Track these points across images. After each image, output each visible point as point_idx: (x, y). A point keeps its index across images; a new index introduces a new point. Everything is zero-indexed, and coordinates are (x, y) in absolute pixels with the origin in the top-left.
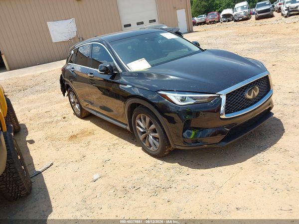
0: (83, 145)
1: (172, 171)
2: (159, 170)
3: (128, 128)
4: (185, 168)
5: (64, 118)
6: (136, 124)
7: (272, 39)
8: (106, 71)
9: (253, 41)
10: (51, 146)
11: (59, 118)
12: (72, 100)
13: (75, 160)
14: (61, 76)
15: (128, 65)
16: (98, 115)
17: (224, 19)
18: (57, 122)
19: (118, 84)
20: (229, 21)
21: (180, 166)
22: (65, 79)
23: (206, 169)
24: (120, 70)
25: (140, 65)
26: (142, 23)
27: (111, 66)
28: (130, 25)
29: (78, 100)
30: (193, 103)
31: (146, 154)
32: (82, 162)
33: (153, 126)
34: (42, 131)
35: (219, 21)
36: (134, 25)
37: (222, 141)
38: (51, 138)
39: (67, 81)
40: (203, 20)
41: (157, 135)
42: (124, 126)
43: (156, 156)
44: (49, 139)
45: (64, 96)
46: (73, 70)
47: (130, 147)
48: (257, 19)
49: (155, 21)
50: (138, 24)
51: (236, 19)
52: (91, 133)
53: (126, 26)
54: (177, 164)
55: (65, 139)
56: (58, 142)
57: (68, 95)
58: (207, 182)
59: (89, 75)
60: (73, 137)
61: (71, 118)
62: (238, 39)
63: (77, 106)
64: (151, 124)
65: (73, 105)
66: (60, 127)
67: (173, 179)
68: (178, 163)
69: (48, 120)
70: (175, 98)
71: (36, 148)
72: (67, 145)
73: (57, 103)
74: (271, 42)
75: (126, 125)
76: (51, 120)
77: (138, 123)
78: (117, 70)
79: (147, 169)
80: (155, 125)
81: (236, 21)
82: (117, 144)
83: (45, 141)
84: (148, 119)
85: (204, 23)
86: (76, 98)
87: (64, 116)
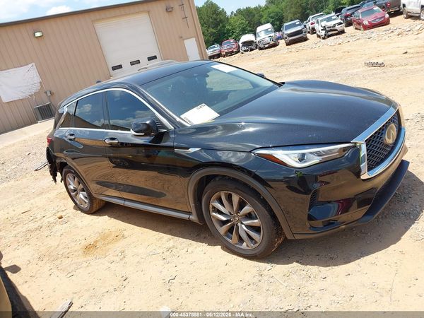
0: (114, 258)
1: (294, 277)
2: (272, 280)
3: (193, 218)
4: (314, 269)
5: (61, 218)
6: (211, 209)
7: (322, 66)
8: (147, 130)
9: (298, 71)
10: (55, 270)
11: (51, 220)
12: (71, 187)
13: (111, 289)
14: (48, 150)
15: (182, 116)
16: (128, 204)
17: (245, 49)
18: (50, 226)
19: (172, 148)
20: (252, 50)
21: (303, 267)
22: (55, 154)
23: (346, 263)
24: (171, 127)
25: (201, 115)
26: (138, 62)
27: (153, 122)
28: (120, 67)
29: (84, 184)
30: (317, 161)
31: (235, 257)
32: (126, 290)
33: (247, 209)
34: (27, 247)
35: (239, 52)
36: (126, 65)
37: (366, 214)
38: (50, 257)
39: (62, 157)
40: (217, 52)
41: (256, 222)
42: (186, 216)
43: (256, 256)
44: (46, 259)
45: (55, 181)
46: (72, 137)
47: (200, 249)
48: (288, 44)
49: (154, 58)
50: (132, 63)
51: (262, 46)
52: (119, 237)
53: (114, 68)
54: (295, 264)
55: (76, 254)
56: (67, 261)
57: (64, 179)
58: (364, 285)
59: (108, 141)
60: (90, 248)
61: (72, 216)
62: (278, 70)
63: (81, 195)
64: (242, 205)
65: (72, 194)
66: (58, 234)
67: (303, 290)
68: (297, 262)
69: (32, 226)
70: (289, 157)
71: (28, 279)
72: (85, 265)
73: (38, 195)
74: (325, 70)
75: (190, 213)
76: (37, 224)
77: (214, 207)
78: (164, 126)
79: (250, 282)
80: (253, 205)
81: (261, 49)
82: (173, 247)
83: (40, 263)
84: (235, 199)
85: (219, 56)
86: (81, 181)
87: (59, 215)
